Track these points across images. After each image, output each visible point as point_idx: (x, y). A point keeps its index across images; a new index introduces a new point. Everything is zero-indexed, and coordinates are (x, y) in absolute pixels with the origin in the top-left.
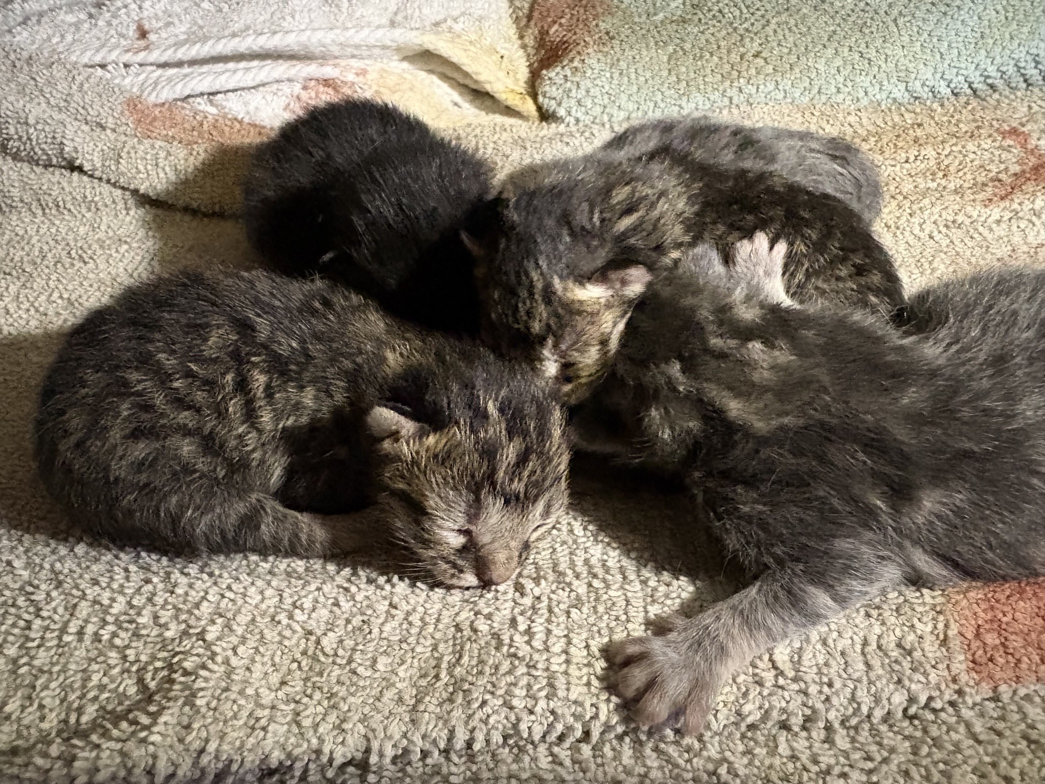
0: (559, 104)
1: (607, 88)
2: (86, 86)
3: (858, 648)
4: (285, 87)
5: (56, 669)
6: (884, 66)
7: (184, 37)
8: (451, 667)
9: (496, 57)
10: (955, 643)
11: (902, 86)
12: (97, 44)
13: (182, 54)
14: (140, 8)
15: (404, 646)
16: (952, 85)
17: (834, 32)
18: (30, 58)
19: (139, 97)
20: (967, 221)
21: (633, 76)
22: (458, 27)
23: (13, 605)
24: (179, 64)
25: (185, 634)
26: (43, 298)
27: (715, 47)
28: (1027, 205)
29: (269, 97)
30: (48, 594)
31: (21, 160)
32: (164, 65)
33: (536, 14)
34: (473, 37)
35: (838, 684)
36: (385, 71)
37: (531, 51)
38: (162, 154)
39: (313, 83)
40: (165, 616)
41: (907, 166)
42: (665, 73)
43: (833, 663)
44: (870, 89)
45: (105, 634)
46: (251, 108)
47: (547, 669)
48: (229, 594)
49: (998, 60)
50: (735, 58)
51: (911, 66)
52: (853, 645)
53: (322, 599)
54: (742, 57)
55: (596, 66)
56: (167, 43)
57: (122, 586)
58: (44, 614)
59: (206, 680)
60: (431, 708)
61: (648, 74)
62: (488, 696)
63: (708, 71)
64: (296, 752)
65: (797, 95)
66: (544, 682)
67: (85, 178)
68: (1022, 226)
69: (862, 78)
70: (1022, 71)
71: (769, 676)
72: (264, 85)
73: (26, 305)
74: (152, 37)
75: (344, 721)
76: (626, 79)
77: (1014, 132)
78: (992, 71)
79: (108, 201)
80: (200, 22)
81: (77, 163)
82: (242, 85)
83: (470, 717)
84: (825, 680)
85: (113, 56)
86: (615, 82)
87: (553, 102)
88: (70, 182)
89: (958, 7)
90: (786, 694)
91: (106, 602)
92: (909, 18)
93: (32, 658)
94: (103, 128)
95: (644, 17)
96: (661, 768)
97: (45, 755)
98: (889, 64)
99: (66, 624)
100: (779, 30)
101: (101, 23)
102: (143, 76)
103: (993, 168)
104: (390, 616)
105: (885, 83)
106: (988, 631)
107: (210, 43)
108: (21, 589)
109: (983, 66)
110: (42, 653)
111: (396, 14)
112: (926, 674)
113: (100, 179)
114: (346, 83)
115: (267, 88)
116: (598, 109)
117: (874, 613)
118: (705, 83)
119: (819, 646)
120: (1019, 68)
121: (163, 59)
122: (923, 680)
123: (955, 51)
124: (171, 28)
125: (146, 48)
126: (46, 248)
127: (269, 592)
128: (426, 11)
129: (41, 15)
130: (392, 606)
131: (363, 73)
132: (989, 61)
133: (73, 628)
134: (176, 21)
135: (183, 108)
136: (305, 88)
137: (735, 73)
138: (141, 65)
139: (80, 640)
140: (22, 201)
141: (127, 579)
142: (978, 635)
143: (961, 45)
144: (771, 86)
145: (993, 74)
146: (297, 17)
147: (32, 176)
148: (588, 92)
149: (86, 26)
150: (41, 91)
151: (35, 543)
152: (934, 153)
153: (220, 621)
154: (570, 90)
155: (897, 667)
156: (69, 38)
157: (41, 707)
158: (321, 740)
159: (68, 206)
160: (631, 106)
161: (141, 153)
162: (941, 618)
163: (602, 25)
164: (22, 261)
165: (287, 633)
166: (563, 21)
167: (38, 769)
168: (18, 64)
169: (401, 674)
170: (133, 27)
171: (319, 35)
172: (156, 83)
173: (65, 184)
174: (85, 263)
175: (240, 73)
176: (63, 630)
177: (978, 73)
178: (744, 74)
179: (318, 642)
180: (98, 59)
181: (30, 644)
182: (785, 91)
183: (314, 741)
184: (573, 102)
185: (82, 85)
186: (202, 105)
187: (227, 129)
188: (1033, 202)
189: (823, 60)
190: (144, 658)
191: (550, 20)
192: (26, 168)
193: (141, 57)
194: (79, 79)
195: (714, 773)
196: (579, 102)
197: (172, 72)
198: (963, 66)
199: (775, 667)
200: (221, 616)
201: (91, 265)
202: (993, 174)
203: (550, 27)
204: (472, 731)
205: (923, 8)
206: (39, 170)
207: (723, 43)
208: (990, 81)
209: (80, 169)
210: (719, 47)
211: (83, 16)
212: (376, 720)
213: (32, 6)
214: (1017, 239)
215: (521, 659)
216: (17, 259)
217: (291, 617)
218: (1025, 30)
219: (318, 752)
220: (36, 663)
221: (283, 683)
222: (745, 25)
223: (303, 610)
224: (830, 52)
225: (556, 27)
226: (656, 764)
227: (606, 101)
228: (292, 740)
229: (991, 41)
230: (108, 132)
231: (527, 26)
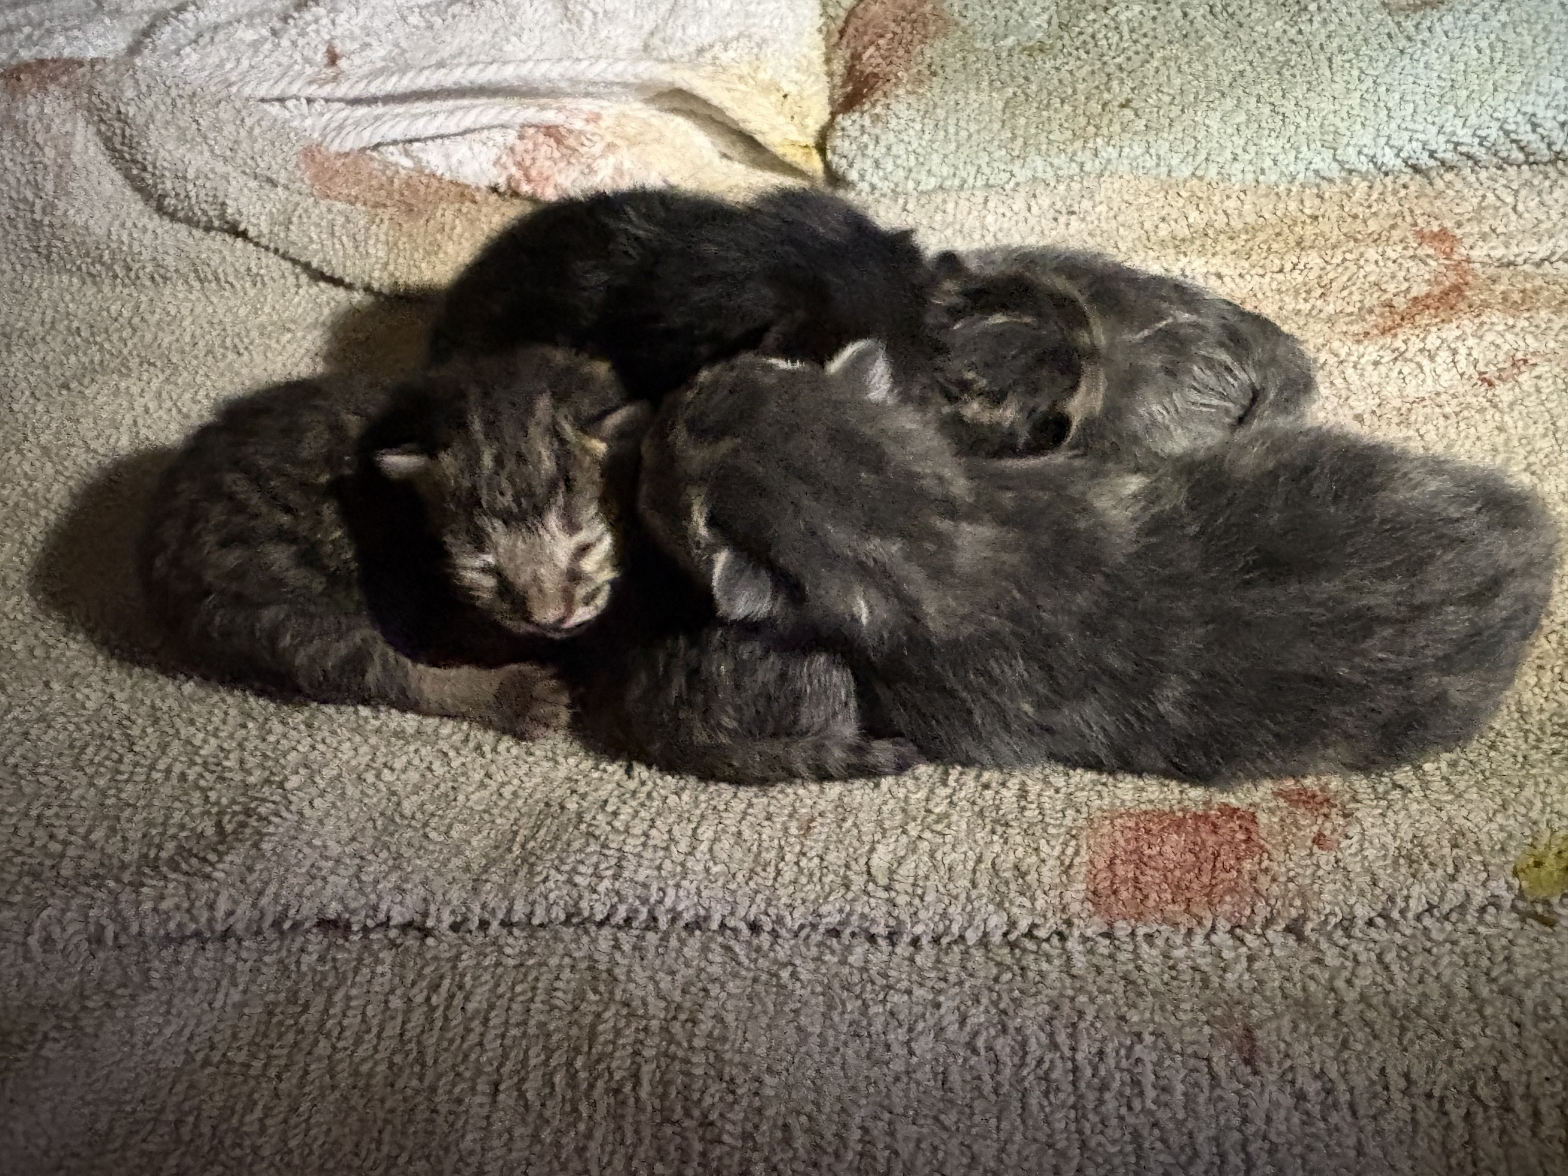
0: (851, 165)
1: (915, 145)
2: (257, 131)
3: (971, 864)
4: (497, 135)
5: (142, 802)
6: (1303, 124)
7: (380, 64)
8: (527, 840)
9: (776, 97)
10: (1080, 871)
11: (1328, 154)
12: (277, 71)
13: (376, 88)
14: (333, 22)
15: (486, 817)
16: (1404, 154)
17: (1242, 73)
18: (194, 94)
19: (319, 145)
20: (1332, 361)
21: (952, 130)
22: (726, 58)
23: (110, 738)
24: (372, 101)
25: (267, 781)
26: (187, 396)
27: (1070, 91)
28: (1416, 344)
29: (477, 147)
30: (144, 731)
31: (180, 220)
32: (356, 102)
33: (851, 30)
34: (745, 70)
35: (930, 898)
36: (625, 115)
37: (838, 81)
38: (340, 220)
39: (531, 131)
40: (251, 762)
41: (1280, 277)
42: (997, 126)
43: (934, 876)
44: (1281, 157)
45: (192, 775)
46: (454, 161)
47: (620, 850)
48: (321, 747)
49: (1473, 120)
50: (1095, 107)
51: (1342, 127)
52: (964, 862)
53: (416, 761)
54: (1105, 105)
55: (905, 114)
56: (361, 72)
57: (217, 729)
58: (136, 749)
59: (277, 826)
60: (495, 878)
61: (973, 127)
62: (553, 872)
63: (1055, 125)
64: (353, 905)
65: (1175, 162)
66: (613, 862)
67: (251, 246)
68: (1406, 370)
69: (1272, 141)
70: (1513, 136)
71: (858, 881)
72: (473, 131)
73: (168, 404)
74: (343, 63)
75: (406, 880)
76: (942, 133)
77: (1442, 236)
78: (1464, 135)
79: (276, 275)
80: (404, 44)
81: (242, 227)
82: (442, 131)
83: (531, 890)
84: (919, 891)
85: (294, 90)
86: (927, 137)
87: (844, 162)
88: (232, 251)
89: (1424, 42)
90: (873, 901)
91: (197, 742)
92: (1351, 55)
93: (120, 790)
94: (274, 184)
95: (989, 41)
96: (724, 964)
97: (118, 880)
98: (1311, 121)
99: (156, 760)
100: (1163, 69)
101: (285, 42)
102: (327, 116)
103: (1391, 288)
104: (482, 785)
105: (1304, 149)
106: (1124, 862)
107: (410, 75)
108: (120, 723)
109: (1448, 129)
110: (130, 787)
111: (652, 34)
112: (1033, 899)
113: (267, 248)
114: (570, 131)
115: (475, 136)
116: (901, 173)
117: (999, 829)
118: (1050, 142)
119: (926, 858)
120: (1507, 133)
121: (353, 94)
122: (1028, 904)
123: (1410, 108)
124: (368, 52)
125: (335, 79)
126: (198, 332)
127: (364, 749)
128: (692, 30)
129: (216, 28)
130: (488, 775)
131: (595, 118)
132: (1459, 122)
133: (162, 765)
134: (375, 43)
135: (372, 159)
136: (521, 137)
137: (1091, 130)
138: (327, 101)
139: (167, 778)
140: (177, 271)
141: (224, 722)
142: (1111, 864)
143: (1418, 98)
144: (1138, 150)
145: (1468, 140)
146: (525, 38)
147: (190, 241)
148: (889, 148)
149: (268, 46)
150: (205, 138)
151: (145, 677)
152: (1319, 261)
153: (302, 771)
154: (866, 146)
155: (1003, 889)
156: (245, 63)
157: (125, 839)
158: (380, 897)
159: (231, 279)
160: (945, 170)
161: (314, 218)
162: (1073, 843)
163: (928, 53)
164: (169, 349)
165: (371, 792)
166: (881, 42)
167: (110, 892)
168: (179, 103)
169: (474, 843)
170: (323, 49)
171: (544, 67)
172: (341, 127)
173: (226, 253)
174: (239, 354)
175: (441, 117)
176: (152, 768)
177: (1442, 139)
178: (1105, 131)
179: (399, 804)
180: (276, 92)
181: (119, 777)
182: (1159, 157)
183: (373, 897)
184: (868, 164)
185: (252, 129)
186: (394, 155)
187: (422, 188)
188: (1423, 340)
189: (1218, 114)
190: (224, 801)
191: (866, 39)
192: (182, 229)
193: (326, 90)
194: (249, 122)
195: (776, 975)
196: (877, 164)
197: (362, 111)
198: (1420, 128)
199: (869, 873)
200: (306, 766)
201: (246, 357)
202: (1389, 296)
203: (865, 48)
204: (533, 903)
205: (1374, 42)
206: (198, 233)
207: (1081, 87)
208: (1463, 149)
209: (244, 235)
210: (1075, 92)
211: (265, 32)
212: (438, 884)
213: (207, 17)
214: (1392, 390)
215: (597, 838)
216: (165, 344)
217: (378, 776)
218: (1518, 78)
219: (375, 908)
220: (123, 796)
221: (353, 839)
222: (1118, 60)
223: (392, 769)
224: (1229, 103)
225: (871, 50)
226: (719, 959)
227: (912, 162)
228: (352, 893)
229: (1464, 93)
230: (280, 189)
231: (837, 45)
